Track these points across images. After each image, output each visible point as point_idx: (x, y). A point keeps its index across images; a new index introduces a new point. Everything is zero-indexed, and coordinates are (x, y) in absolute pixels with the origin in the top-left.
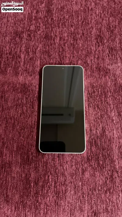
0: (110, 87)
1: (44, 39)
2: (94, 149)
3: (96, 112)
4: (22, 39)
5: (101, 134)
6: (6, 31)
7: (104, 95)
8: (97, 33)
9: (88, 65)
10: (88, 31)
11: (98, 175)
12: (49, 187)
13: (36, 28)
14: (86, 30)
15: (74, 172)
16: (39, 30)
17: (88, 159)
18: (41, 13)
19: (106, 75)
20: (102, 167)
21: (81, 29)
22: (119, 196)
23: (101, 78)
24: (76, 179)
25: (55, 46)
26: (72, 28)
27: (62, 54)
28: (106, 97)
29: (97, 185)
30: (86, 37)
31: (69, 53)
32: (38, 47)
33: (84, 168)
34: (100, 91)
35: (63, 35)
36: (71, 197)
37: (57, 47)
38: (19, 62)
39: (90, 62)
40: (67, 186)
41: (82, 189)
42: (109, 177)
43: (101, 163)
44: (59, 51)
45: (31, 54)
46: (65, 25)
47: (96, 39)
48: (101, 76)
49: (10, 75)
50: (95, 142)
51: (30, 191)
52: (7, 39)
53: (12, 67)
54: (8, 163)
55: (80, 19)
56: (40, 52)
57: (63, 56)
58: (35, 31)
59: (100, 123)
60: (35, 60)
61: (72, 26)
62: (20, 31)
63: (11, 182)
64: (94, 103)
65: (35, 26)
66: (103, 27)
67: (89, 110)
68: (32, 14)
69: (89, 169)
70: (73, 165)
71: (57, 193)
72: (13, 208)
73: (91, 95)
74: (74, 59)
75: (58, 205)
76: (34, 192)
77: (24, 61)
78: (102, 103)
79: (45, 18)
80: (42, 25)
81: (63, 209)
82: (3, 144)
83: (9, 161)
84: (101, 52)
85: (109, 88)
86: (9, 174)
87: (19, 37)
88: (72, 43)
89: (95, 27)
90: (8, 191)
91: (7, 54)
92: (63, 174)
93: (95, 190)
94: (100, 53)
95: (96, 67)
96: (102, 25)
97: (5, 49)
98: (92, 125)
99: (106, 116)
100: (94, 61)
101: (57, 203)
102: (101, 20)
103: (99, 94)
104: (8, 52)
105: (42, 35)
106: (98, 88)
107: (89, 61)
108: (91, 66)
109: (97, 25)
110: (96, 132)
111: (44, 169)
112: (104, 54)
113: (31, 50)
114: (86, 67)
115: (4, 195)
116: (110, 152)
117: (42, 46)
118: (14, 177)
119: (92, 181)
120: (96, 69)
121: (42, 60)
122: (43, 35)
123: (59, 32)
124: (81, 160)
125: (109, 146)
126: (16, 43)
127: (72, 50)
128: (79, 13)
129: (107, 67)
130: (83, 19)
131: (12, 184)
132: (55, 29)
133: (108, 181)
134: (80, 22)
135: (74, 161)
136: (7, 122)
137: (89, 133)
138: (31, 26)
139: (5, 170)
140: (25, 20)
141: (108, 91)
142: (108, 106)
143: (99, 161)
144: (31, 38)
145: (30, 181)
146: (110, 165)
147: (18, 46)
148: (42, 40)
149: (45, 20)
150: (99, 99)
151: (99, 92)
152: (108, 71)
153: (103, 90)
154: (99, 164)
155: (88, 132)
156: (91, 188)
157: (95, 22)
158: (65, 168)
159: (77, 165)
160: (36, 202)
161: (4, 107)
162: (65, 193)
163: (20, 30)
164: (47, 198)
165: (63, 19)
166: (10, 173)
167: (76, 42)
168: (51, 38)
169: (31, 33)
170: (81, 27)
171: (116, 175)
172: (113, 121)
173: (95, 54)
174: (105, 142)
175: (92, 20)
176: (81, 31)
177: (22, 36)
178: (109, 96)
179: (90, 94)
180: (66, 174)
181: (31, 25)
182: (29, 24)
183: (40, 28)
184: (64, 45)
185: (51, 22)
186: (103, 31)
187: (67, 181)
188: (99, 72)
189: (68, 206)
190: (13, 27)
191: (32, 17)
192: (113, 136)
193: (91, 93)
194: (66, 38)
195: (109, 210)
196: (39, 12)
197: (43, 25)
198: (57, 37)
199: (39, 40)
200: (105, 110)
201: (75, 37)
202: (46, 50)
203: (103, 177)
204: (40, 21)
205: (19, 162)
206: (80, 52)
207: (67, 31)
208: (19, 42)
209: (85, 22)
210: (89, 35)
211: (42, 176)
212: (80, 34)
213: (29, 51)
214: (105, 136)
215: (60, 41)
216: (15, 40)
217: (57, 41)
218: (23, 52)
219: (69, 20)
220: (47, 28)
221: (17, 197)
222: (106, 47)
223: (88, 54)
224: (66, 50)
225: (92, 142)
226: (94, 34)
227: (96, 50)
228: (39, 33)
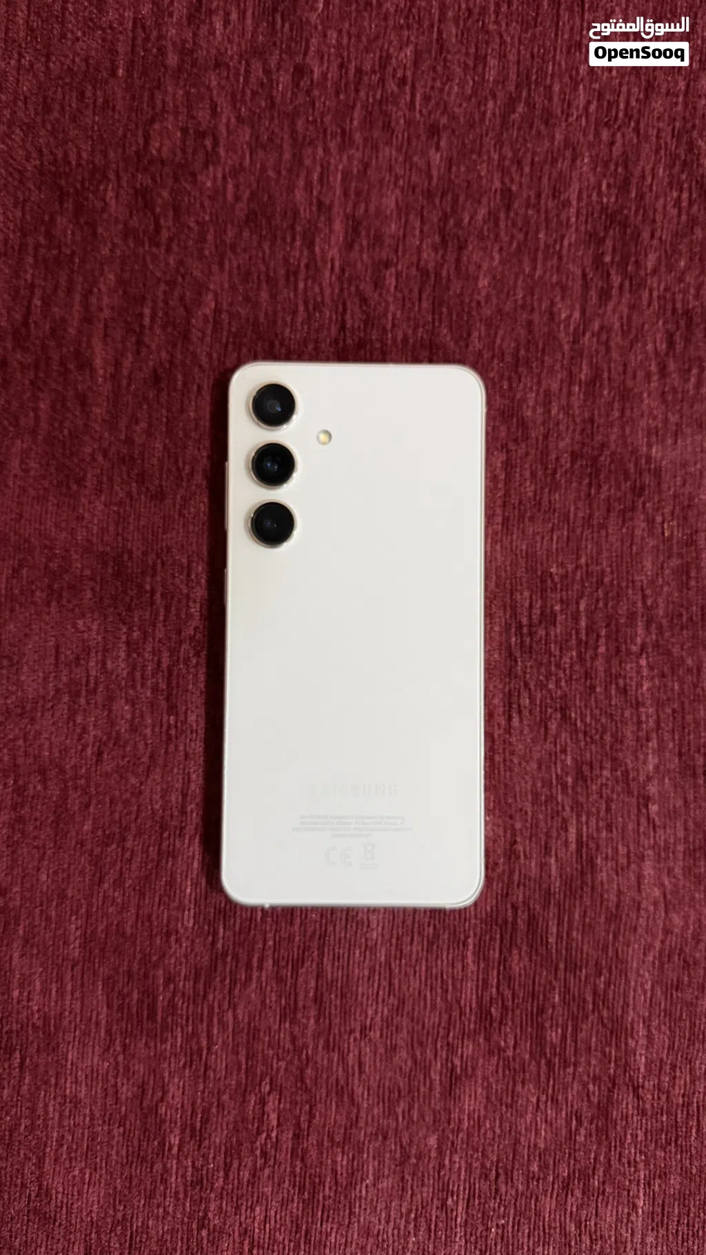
0: (648, 592)
1: (246, 234)
2: (518, 963)
3: (548, 746)
4: (93, 226)
5: (567, 882)
7: (608, 637)
8: (600, 194)
9: (526, 436)
10: (540, 179)
11: (534, 1100)
12: (264, 1154)
13: (189, 144)
14: (527, 170)
15: (402, 1081)
16: (211, 159)
17: (483, 1014)
18: (226, 22)
19: (633, 509)
20: (556, 1062)
21: (496, 157)
22: (635, 1207)
23: (603, 526)
24: (411, 1117)
25: (317, 290)
26: (432, 152)
28: (618, 652)
29: (520, 1149)
30: (527, 222)
32: (201, 288)
33: (457, 1062)
34: (586, 610)
35: (372, 208)
36: (381, 1205)
37: (327, 291)
38: (83, 400)
39: (540, 410)
40: (361, 1152)
41: (441, 1166)
42: (587, 1114)
43: (553, 1036)
44: (343, 327)
45: (155, 338)
46: (387, 127)
47: (594, 239)
48: (603, 511)
49: (24, 490)
50: (532, 921)
51: (166, 1170)
53: (34, 432)
54: (40, 1023)
55: (491, 76)
56: (217, 324)
58: (183, 169)
59: (567, 812)
60: (185, 384)
61: (434, 131)
62: (79, 165)
63: (61, 1126)
64: (543, 686)
65: (185, 131)
66: (646, 148)
67: (508, 731)
68: (158, 25)
69: (486, 1066)
70: (400, 1043)
71: (308, 1187)
73: (531, 634)
75: (308, 1241)
76: (184, 1176)
77: (115, 393)
78: (593, 688)
79: (248, 64)
80: (226, 114)
83: (46, 1018)
84: (617, 340)
85: (644, 597)
86: (47, 1083)
87: (79, 210)
88: (431, 266)
89: (591, 146)
92: (342, 1092)
93: (509, 1178)
94: (608, 349)
95: (577, 447)
96: (637, 130)
98: (518, 826)
99: (606, 773)
100: (564, 402)
101: (307, 1232)
102: (635, 90)
103: (577, 633)
105: (230, 196)
106: (573, 594)
107: (531, 403)
108: (546, 437)
109: (605, 135)
110: (543, 866)
111: (239, 1062)
112: (634, 360)
113: (153, 320)
114: (512, 446)
115: (23, 1185)
116: (608, 984)
117: (233, 288)
118: (76, 1102)
119: (498, 1131)
120: (573, 463)
122: (237, 198)
123: (346, 175)
124: (445, 1017)
125: (606, 947)
126: (56, 259)
127: (430, 319)
128: (492, 27)
129: (643, 450)
130: (513, 76)
131: (69, 1137)
132: (320, 151)
133: (583, 1132)
134: (490, 104)
135: (405, 1021)
136: (20, 790)
138: (157, 126)
139: (23, 1059)
140: (113, 73)
141: (632, 616)
142: (627, 714)
143: (541, 1027)
144: (157, 219)
145: (163, 1122)
146: (604, 1054)
147: (70, 281)
148: (231, 233)
149: (253, 79)
150: (577, 668)
151: (576, 619)
152: (647, 479)
153: (606, 605)
154: (540, 1040)
156: (488, 1164)
157: (592, 108)
158: (351, 1059)
159: (421, 1044)
160: (194, 1226)
162: (351, 1185)
163: (79, 156)
164: (253, 1210)
165: (374, 72)
166: (53, 1081)
167: (458, 260)
168: (292, 227)
169: (153, 179)
170: (499, 143)
171: (628, 1103)
172: (647, 806)
173: (577, 354)
174: (587, 928)
175: (576, 89)
176: (497, 176)
177: (99, 205)
178: (634, 648)
179: (520, 626)
180: (359, 1091)
181: (152, 121)
182: (139, 110)
183: (216, 144)
184: (378, 283)
185: (294, 96)
186: (643, 177)
187: (362, 1124)
188: (590, 485)
190: (29, 128)
191: (162, 51)
192: (633, 893)
193: (530, 626)
194: (393, 228)
196: (210, 12)
197: (239, 119)
198: (330, 221)
199: (210, 237)
200: (608, 738)
201: (452, 222)
202: (256, 318)
203: (558, 1111)
204: (214, 83)
205: (98, 1024)
206: (475, 334)
207: (399, 170)
208: (73, 253)
209: (528, 104)
210: (546, 211)
211: (225, 1097)
212: (484, 200)
213: (147, 321)
214: (593, 888)
215: (349, 246)
216: (49, 235)
217: (331, 248)
218: (106, 326)
219: (413, 86)
220: (264, 148)
221: (94, 1198)
222: (649, 304)
223: (528, 350)
224: (385, 315)
225: (515, 923)
226: (579, 199)
227: (585, 322)
228: (209, 184)
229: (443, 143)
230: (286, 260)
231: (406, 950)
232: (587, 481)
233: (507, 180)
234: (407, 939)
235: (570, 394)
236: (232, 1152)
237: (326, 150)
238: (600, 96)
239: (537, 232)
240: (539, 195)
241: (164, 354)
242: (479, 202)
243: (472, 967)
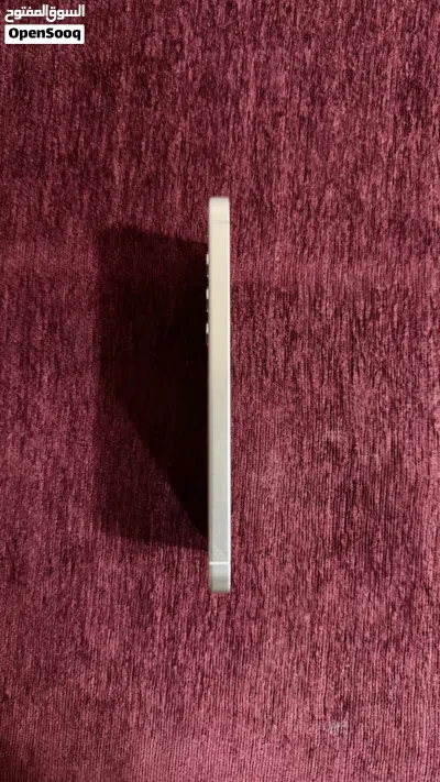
0: (434, 300)
1: (199, 99)
2: (357, 514)
3: (375, 390)
4: (113, 96)
5: (386, 468)
6: (53, 60)
7: (410, 326)
8: (404, 71)
9: (362, 210)
10: (369, 63)
11: (367, 595)
12: (210, 623)
13: (168, 47)
14: (361, 58)
15: (290, 583)
16: (179, 57)
17: (337, 545)
19: (425, 252)
20: (379, 573)
21: (343, 51)
22: (427, 659)
23: (407, 262)
24: (295, 604)
25: (240, 129)
26: (306, 49)
27: (265, 160)
28: (416, 335)
29: (359, 624)
30: (361, 89)
31: (291, 155)
32: (174, 131)
33: (322, 572)
34: (398, 311)
35: (272, 83)
36: (277, 655)
37: (246, 130)
38: (107, 193)
39: (370, 196)
40: (265, 622)
41: (313, 632)
42: (398, 604)
43: (379, 558)
44: (255, 150)
45: (148, 159)
46: (280, 36)
47: (401, 97)
48: (407, 253)
49: (75, 246)
50: (364, 491)
51: (153, 631)
52: (57, 96)
53: (80, 213)
54: (83, 546)
55: (340, 5)
56: (183, 150)
57: (270, 170)
58: (165, 64)
60: (164, 184)
61: (307, 37)
62: (105, 62)
63: (94, 604)
64: (372, 355)
65: (164, 41)
66: (431, 44)
67: (352, 381)
69: (339, 575)
70: (288, 560)
71: (235, 643)
72: (104, 676)
73: (364, 325)
74: (307, 182)
75: (235, 674)
76: (164, 635)
77: (126, 190)
78: (401, 356)
80: (188, 31)
81: (252, 688)
82: (66, 488)
83: (87, 543)
84: (414, 155)
85: (432, 303)
86: (86, 580)
87: (105, 87)
88: (305, 115)
89: (399, 43)
90: (87, 627)
91: (60, 160)
92: (255, 588)
93: (353, 640)
94: (409, 161)
95: (392, 217)
96: (426, 33)
97: (55, 140)
98: (357, 436)
99: (409, 405)
100: (384, 191)
101: (235, 669)
103: (392, 324)
104: (63, 152)
105: (190, 78)
106: (390, 302)
107: (365, 191)
108: (373, 211)
109: (407, 36)
110: (371, 459)
111: (196, 570)
112: (425, 166)
113: (147, 148)
114: (354, 217)
115: (73, 638)
116: (410, 528)
117: (192, 129)
118: (103, 591)
119: (346, 613)
120: (389, 225)
121: (191, 187)
122: (194, 79)
123: (257, 65)
124: (314, 545)
125: (409, 507)
126: (93, 116)
127: (305, 144)
129: (430, 218)
130: (353, 5)
131: (98, 611)
132: (242, 51)
133: (396, 614)
134: (340, 21)
135: (291, 547)
136: (74, 413)
137: (345, 461)
138: (149, 39)
139: (73, 566)
140: (124, 9)
141: (424, 314)
142: (422, 371)
143: (371, 552)
144: (149, 92)
145: (152, 603)
146: (408, 569)
147: (101, 127)
148: (191, 98)
149: (203, 11)
150: (392, 344)
151: (391, 316)
152: (433, 234)
153: (409, 308)
154: (370, 560)
155: (343, 458)
156: (340, 632)
157: (400, 21)
158: (260, 568)
159: (301, 561)
160: (170, 663)
162: (260, 642)
163: (105, 56)
164: (203, 655)
165: (272, 5)
166: (90, 578)
167: (321, 111)
168: (226, 94)
169: (147, 69)
170: (345, 43)
171: (422, 598)
172: (433, 425)
173: (391, 164)
174: (398, 495)
175: (390, 11)
176: (344, 62)
177: (116, 84)
178: (426, 333)
179: (358, 321)
180: (264, 587)
181: (146, 36)
182: (139, 30)
183: (182, 47)
184: (275, 125)
185: (227, 20)
186: (430, 60)
187: (266, 607)
188: (400, 238)
189: (267, 679)
192: (425, 475)
193: (365, 320)
194: (284, 94)
195: (391, 698)
197: (195, 34)
198: (247, 90)
199: (179, 101)
200: (410, 385)
201: (318, 89)
202: (205, 146)
203: (381, 602)
204: (181, 14)
205: (116, 546)
206: (332, 153)
207: (287, 60)
208: (102, 112)
209: (362, 20)
210: (373, 82)
211: (188, 589)
212: (337, 77)
213: (143, 149)
214: (401, 473)
215: (259, 105)
216: (88, 102)
217: (248, 105)
218: (120, 154)
219: (295, 12)
220: (210, 49)
221: (113, 647)
222: (434, 133)
223: (362, 161)
224: (279, 142)
225: (355, 491)
226: (392, 74)
227: (396, 145)
228: (178, 71)
229: (312, 45)
230: (222, 113)
231: (291, 505)
232: (397, 236)
233: (350, 64)
234: (292, 499)
235: (387, 186)
236: (191, 621)
237: (245, 50)
238: (405, 15)
239: (368, 93)
240: (368, 73)
241: (153, 167)
242: (334, 78)
243: (330, 516)
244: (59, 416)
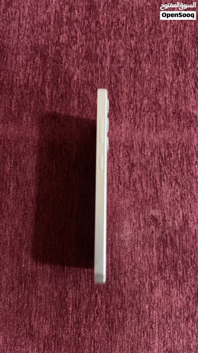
1: (85, 61)
2: (169, 251)
3: (172, 190)
4: (45, 59)
5: (181, 228)
6: (18, 44)
7: (186, 160)
8: (175, 49)
9: (160, 108)
10: (159, 46)
11: (176, 293)
12: (97, 313)
13: (70, 39)
14: (156, 44)
15: (137, 289)
16: (75, 43)
17: (160, 268)
18: (78, 12)
19: (190, 126)
20: (181, 281)
21: (148, 42)
23: (183, 131)
24: (140, 300)
25: (104, 73)
26: (131, 41)
27: (115, 87)
28: (189, 164)
29: (173, 308)
30: (157, 57)
31: (127, 85)
32: (73, 74)
33: (153, 282)
34: (180, 153)
35: (117, 54)
36: (133, 328)
37: (106, 74)
38: (43, 102)
39: (164, 102)
40: (126, 311)
41: (150, 314)
42: (192, 297)
43: (180, 273)
44: (111, 82)
45: (62, 86)
46: (120, 35)
47: (174, 60)
48: (182, 127)
49: (27, 125)
50: (171, 240)
51: (68, 318)
52: (19, 59)
53: (30, 111)
54: (30, 274)
55: (145, 23)
56: (78, 82)
57: (118, 92)
58: (68, 46)
59: (179, 208)
60: (69, 98)
61: (132, 36)
62: (41, 45)
63: (36, 306)
64: (170, 174)
65: (68, 36)
66: (185, 39)
67: (161, 186)
68: (61, 13)
69: (161, 283)
70: (136, 277)
71: (110, 322)
72: (42, 346)
73: (165, 160)
74: (135, 96)
75: (111, 340)
76: (73, 321)
77: (52, 99)
78: (184, 174)
79: (84, 21)
80: (79, 33)
81: (121, 347)
82: (21, 244)
83: (32, 273)
84: (182, 85)
85: (195, 149)
86: (32, 292)
87: (41, 56)
88: (133, 67)
89: (172, 38)
90: (32, 318)
91: (20, 87)
92: (120, 293)
93: (170, 316)
94: (180, 87)
95: (174, 111)
96: (183, 35)
97: (18, 78)
98: (166, 212)
99: (189, 197)
100: (170, 100)
101: (111, 337)
102: (182, 26)
103: (178, 159)
104: (22, 83)
105: (80, 52)
106: (176, 149)
107: (161, 100)
108: (166, 109)
109: (175, 36)
110: (173, 223)
111: (89, 285)
112: (187, 89)
113: (61, 81)
114: (157, 111)
115: (25, 325)
116: (195, 257)
117: (81, 73)
118: (41, 298)
119: (166, 303)
120: (173, 115)
121: (82, 99)
122: (82, 52)
123: (110, 46)
124: (148, 269)
125: (193, 246)
126: (35, 67)
127: (133, 80)
128: (145, 12)
129: (192, 111)
130: (151, 23)
131: (39, 309)
132: (103, 41)
133: (191, 302)
134: (146, 29)
135: (137, 270)
136: (26, 206)
137: (161, 225)
138: (61, 36)
139: (25, 285)
140: (50, 23)
141: (192, 154)
142: (193, 180)
143: (176, 270)
144: (62, 57)
145: (67, 303)
147: (39, 73)
148: (81, 60)
149: (85, 24)
150: (179, 168)
151: (177, 155)
152: (193, 118)
153: (185, 151)
154: (177, 275)
155: (160, 223)
156: (164, 313)
158: (122, 282)
159: (142, 277)
160: (77, 336)
161: (21, 181)
162: (123, 321)
163: (41, 42)
164: (94, 330)
165: (116, 22)
166: (34, 291)
167: (140, 66)
168: (97, 59)
169: (61, 48)
170: (148, 38)
173: (172, 88)
174: (187, 241)
175: (167, 25)
176: (148, 46)
177: (46, 54)
178: (194, 163)
179: (162, 158)
180: (125, 292)
181: (60, 34)
182: (57, 32)
183: (76, 39)
184: (119, 72)
185: (96, 28)
186: (185, 46)
187: (126, 302)
188: (178, 120)
189: (128, 342)
190: (28, 37)
191: (62, 18)
193: (165, 157)
194: (122, 59)
195: (192, 348)
196: (74, 10)
197: (82, 34)
198: (106, 57)
199: (75, 61)
200: (189, 187)
201: (137, 57)
202: (88, 81)
203: (183, 296)
204: (76, 26)
205: (47, 274)
206: (145, 84)
207: (123, 45)
208: (40, 66)
209: (155, 29)
210: (162, 54)
211: (85, 295)
212: (146, 52)
213: (59, 82)
214: (188, 229)
215: (112, 63)
216: (34, 62)
217: (107, 63)
218: (49, 84)
219: (126, 25)
220: (89, 40)
221: (46, 328)
222: (190, 75)
223: (159, 87)
224: (121, 79)
225: (167, 240)
226: (170, 51)
227: (174, 80)
228: (75, 49)
229: (134, 39)
230: (95, 67)
231: (136, 248)
232: (177, 119)
233: (151, 47)
234: (136, 245)
235: (171, 98)
236: (88, 312)
237: (105, 40)
238: (173, 27)
239: (160, 59)
240: (159, 50)
241: (64, 90)
242: (144, 52)
243: (155, 253)
244: (18, 208)
